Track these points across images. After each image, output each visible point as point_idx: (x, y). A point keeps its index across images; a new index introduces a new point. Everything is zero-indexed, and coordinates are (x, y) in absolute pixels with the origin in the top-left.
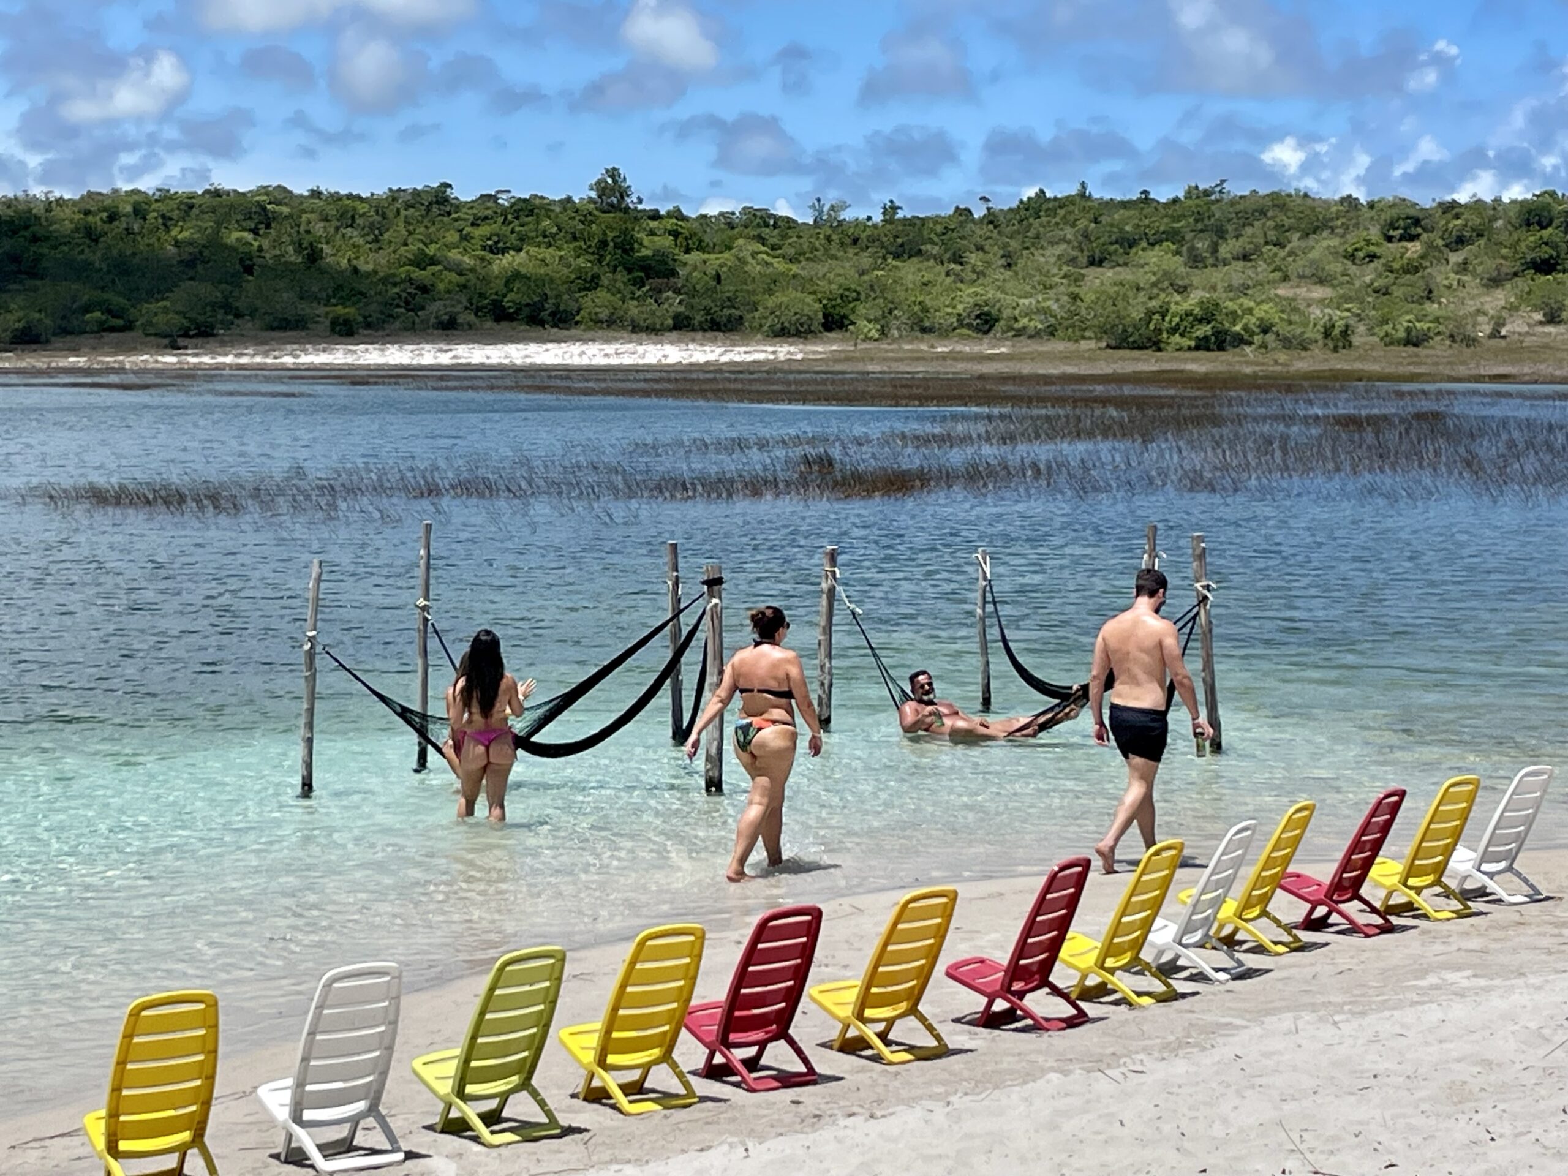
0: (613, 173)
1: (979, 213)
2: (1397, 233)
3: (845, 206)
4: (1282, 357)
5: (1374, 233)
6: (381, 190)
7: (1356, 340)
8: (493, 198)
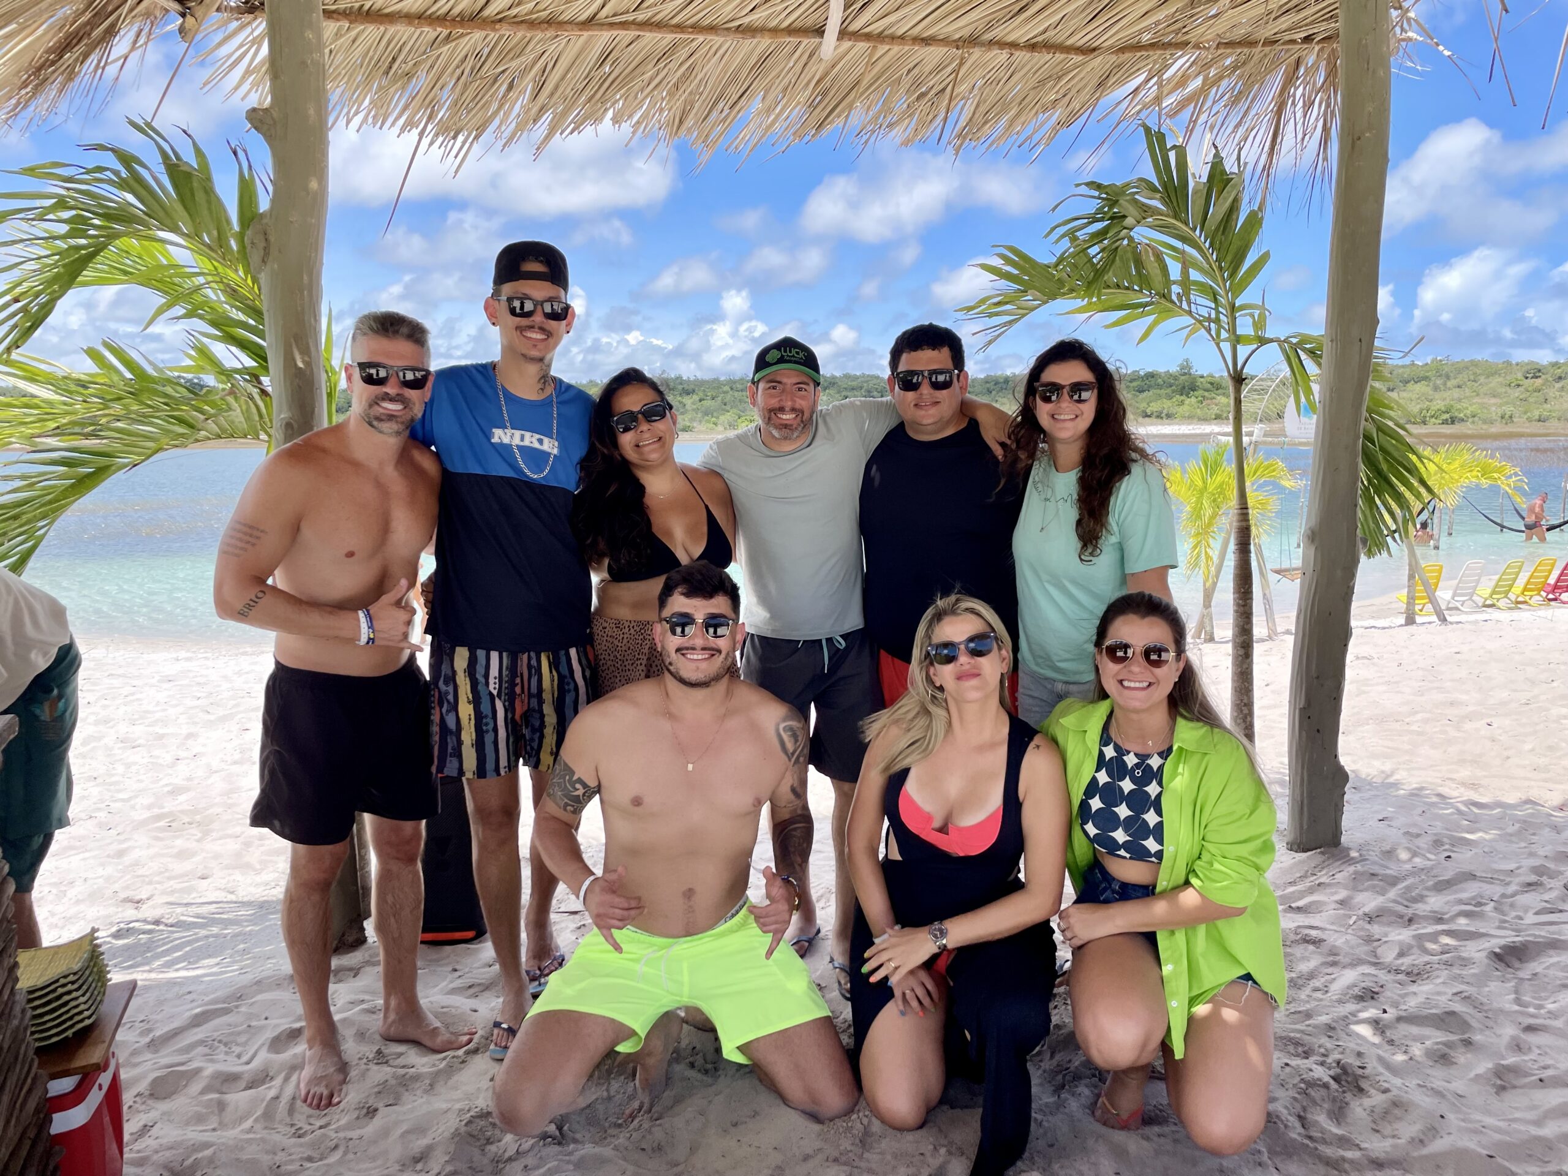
0: (1187, 361)
2: (1530, 376)
4: (1485, 427)
5: (1520, 376)
7: (1515, 420)
8: (1138, 372)
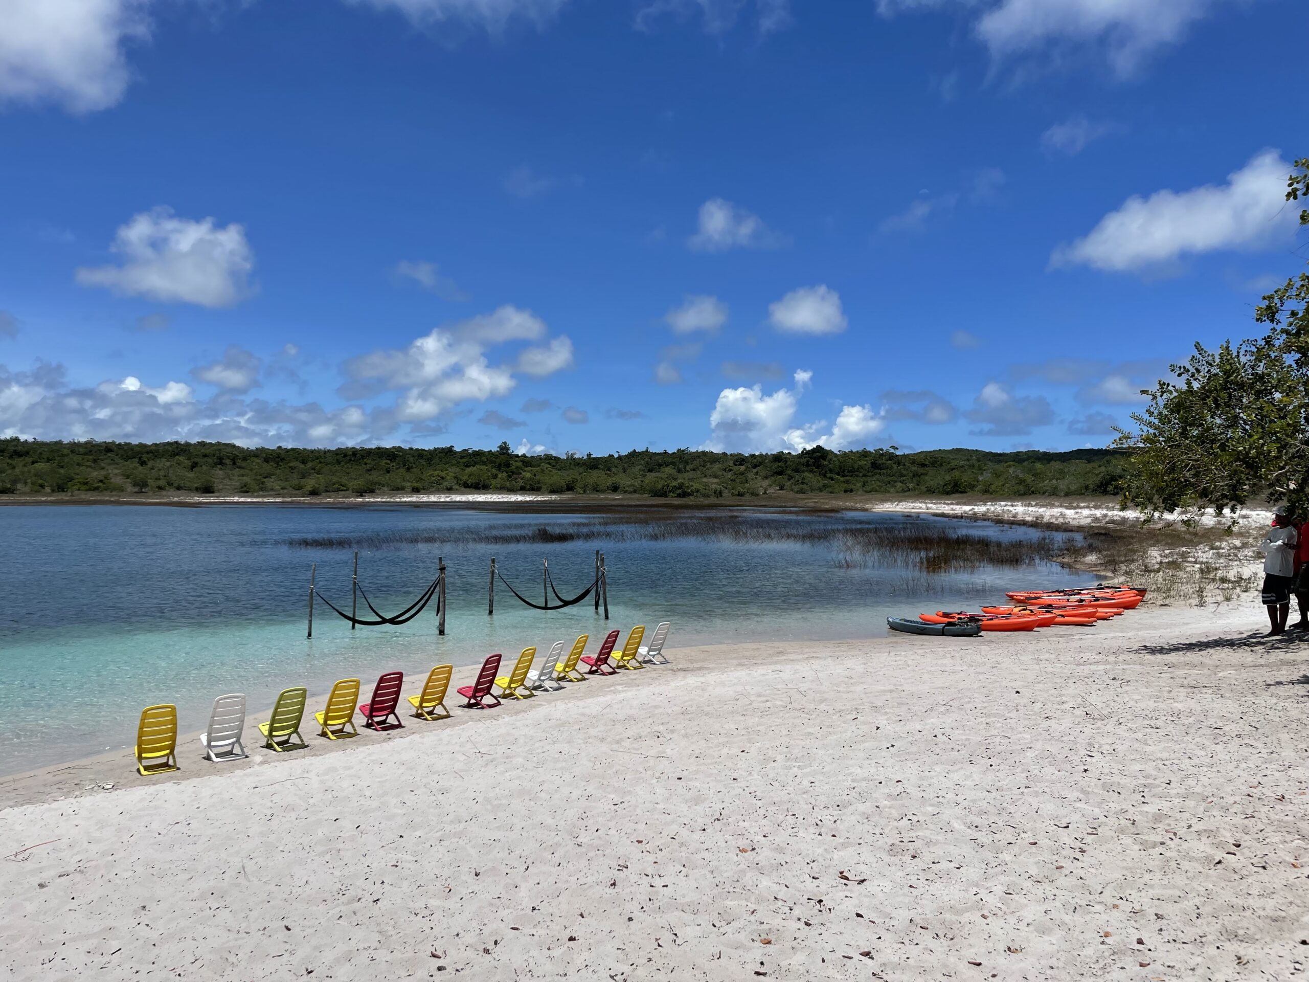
0: (505, 443)
1: (616, 456)
3: (575, 454)
4: (701, 499)
6: (432, 448)
8: (467, 450)
